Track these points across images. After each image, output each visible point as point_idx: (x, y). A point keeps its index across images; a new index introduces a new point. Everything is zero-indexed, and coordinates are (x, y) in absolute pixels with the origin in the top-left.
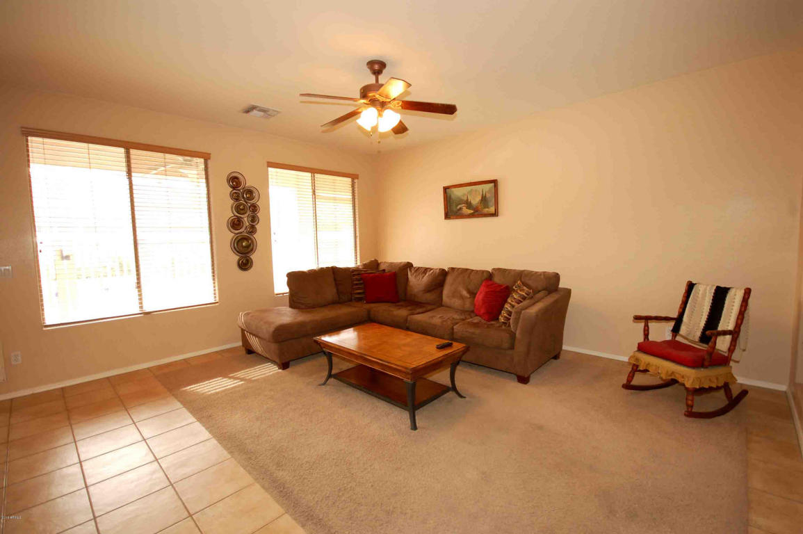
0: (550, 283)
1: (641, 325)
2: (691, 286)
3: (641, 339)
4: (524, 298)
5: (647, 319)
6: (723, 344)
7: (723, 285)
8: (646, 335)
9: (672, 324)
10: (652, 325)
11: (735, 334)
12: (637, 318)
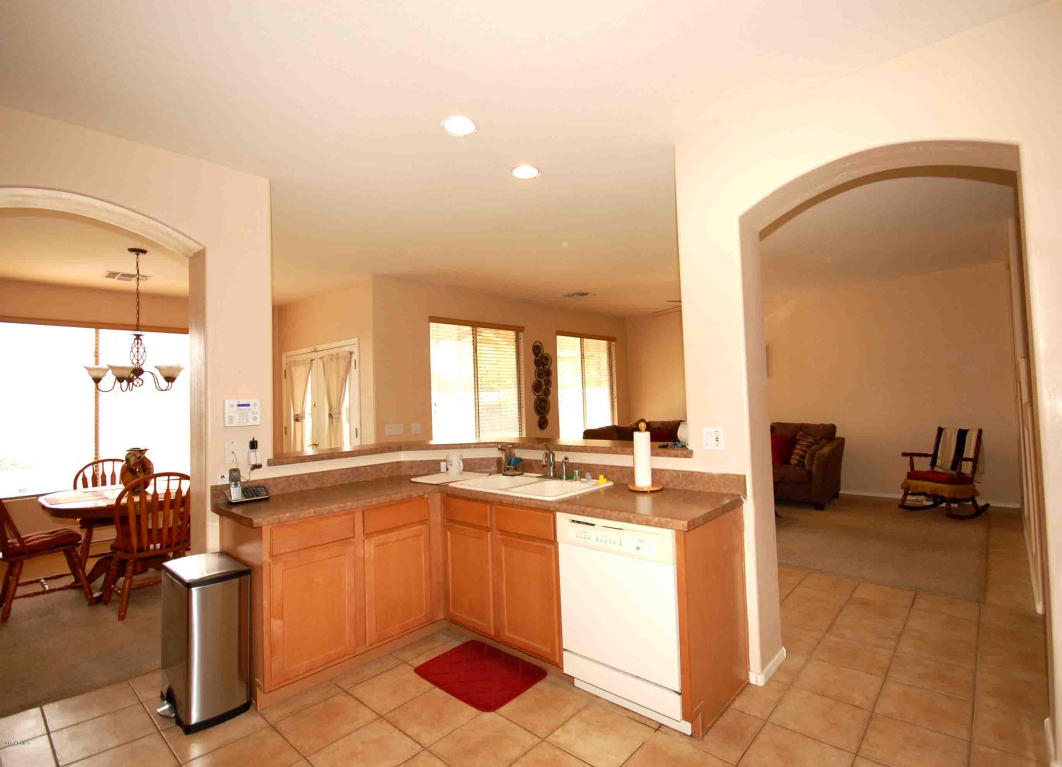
0: (828, 433)
1: (908, 458)
2: (940, 431)
3: (909, 469)
4: (813, 444)
5: (911, 455)
6: (967, 468)
7: (963, 428)
8: (912, 467)
9: (930, 459)
10: (915, 459)
11: (975, 460)
12: (904, 454)
